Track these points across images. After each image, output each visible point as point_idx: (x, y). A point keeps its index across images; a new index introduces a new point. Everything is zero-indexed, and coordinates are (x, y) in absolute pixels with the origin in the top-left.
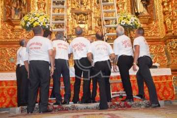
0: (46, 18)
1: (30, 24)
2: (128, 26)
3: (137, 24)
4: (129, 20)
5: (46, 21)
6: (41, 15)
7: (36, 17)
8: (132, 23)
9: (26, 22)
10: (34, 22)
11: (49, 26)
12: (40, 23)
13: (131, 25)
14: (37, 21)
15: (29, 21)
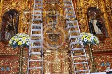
0: (27, 38)
1: (15, 43)
2: (89, 42)
3: (96, 41)
4: (89, 38)
5: (27, 40)
6: (24, 36)
7: (20, 37)
8: (92, 40)
9: (13, 41)
10: (19, 41)
11: (29, 44)
12: (23, 42)
13: (92, 41)
14: (20, 40)
15: (15, 40)
